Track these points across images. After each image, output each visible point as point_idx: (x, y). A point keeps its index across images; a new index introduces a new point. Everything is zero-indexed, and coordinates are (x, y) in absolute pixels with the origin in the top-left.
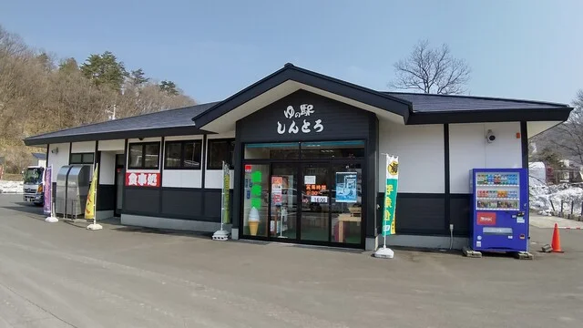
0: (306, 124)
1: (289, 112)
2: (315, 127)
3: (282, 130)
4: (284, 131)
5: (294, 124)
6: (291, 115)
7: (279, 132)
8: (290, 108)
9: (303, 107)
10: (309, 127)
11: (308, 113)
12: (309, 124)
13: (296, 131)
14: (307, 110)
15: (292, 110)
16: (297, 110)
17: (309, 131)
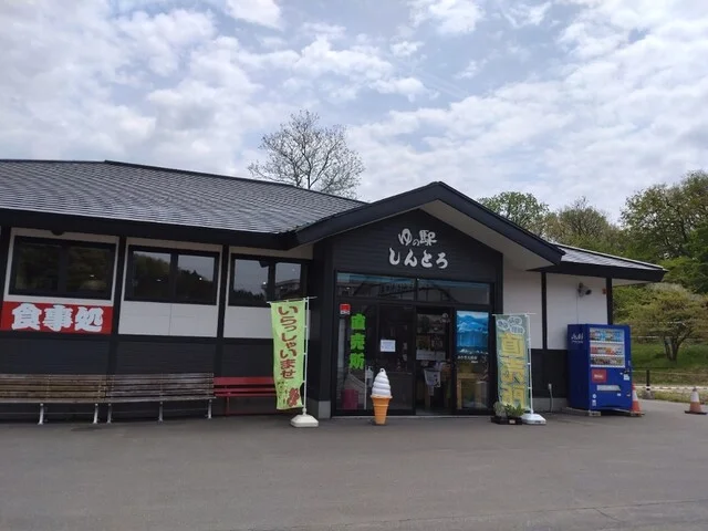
0: (427, 257)
1: (405, 236)
2: (438, 262)
3: (396, 259)
4: (398, 262)
5: (411, 254)
6: (408, 242)
7: (393, 262)
8: (406, 231)
9: (423, 233)
10: (430, 261)
11: (429, 242)
12: (430, 256)
13: (414, 264)
14: (427, 238)
15: (409, 234)
16: (416, 236)
17: (430, 265)
